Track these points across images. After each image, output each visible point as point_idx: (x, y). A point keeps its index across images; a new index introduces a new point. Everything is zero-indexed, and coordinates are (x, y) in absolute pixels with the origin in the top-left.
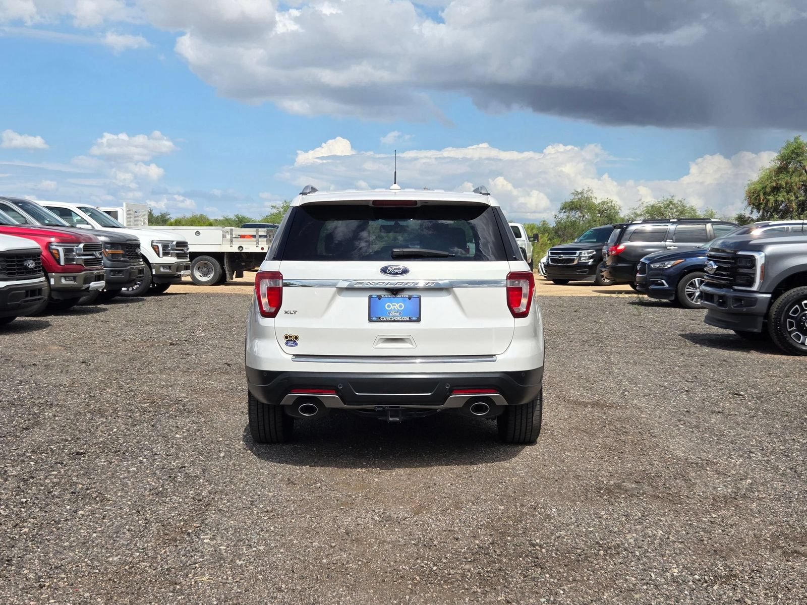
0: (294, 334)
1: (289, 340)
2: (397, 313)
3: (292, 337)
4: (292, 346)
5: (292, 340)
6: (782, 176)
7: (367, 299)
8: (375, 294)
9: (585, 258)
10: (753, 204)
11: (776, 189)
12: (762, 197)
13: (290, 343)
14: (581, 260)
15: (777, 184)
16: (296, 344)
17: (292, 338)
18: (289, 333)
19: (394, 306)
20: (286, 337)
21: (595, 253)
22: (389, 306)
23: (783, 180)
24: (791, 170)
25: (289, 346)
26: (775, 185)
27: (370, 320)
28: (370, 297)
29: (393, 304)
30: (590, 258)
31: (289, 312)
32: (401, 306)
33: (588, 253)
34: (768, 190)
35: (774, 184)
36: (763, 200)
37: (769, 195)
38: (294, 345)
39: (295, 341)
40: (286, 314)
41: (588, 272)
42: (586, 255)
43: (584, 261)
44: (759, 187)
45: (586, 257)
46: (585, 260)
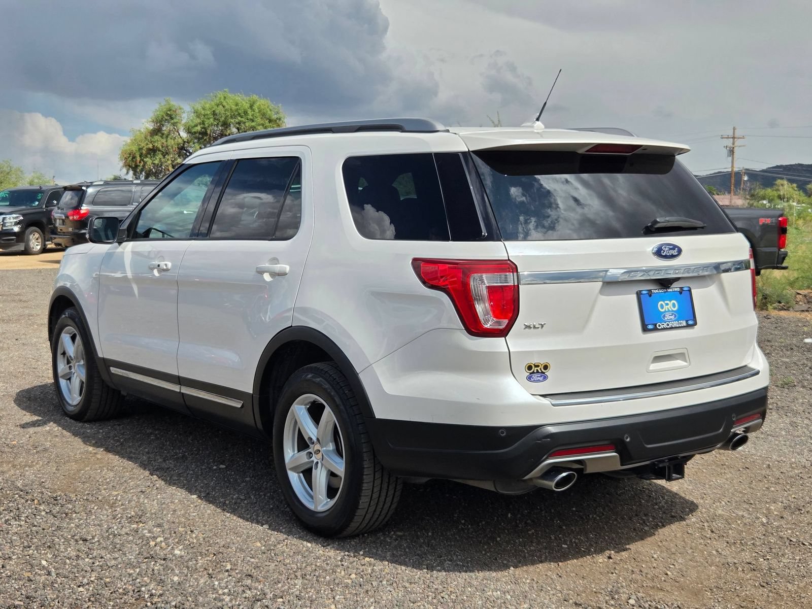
0: (542, 361)
1: (533, 373)
2: (672, 315)
3: (538, 366)
4: (539, 381)
5: (537, 372)
6: (157, 138)
7: (634, 297)
8: (644, 288)
9: (10, 224)
10: (130, 166)
11: (153, 151)
12: (138, 159)
13: (535, 377)
14: (5, 226)
15: (154, 146)
16: (545, 378)
17: (538, 369)
18: (534, 361)
19: (668, 306)
20: (530, 368)
21: (21, 218)
22: (662, 307)
23: (159, 142)
24: (166, 132)
25: (534, 381)
26: (151, 148)
27: (645, 329)
28: (639, 294)
29: (666, 302)
30: (16, 224)
31: (532, 326)
32: (674, 305)
33: (14, 218)
34: (144, 152)
35: (150, 146)
36: (140, 162)
37: (146, 157)
38: (541, 379)
39: (544, 373)
40: (527, 329)
41: (15, 240)
42: (12, 220)
43: (9, 228)
44: (134, 148)
45: (11, 222)
46: (11, 226)
